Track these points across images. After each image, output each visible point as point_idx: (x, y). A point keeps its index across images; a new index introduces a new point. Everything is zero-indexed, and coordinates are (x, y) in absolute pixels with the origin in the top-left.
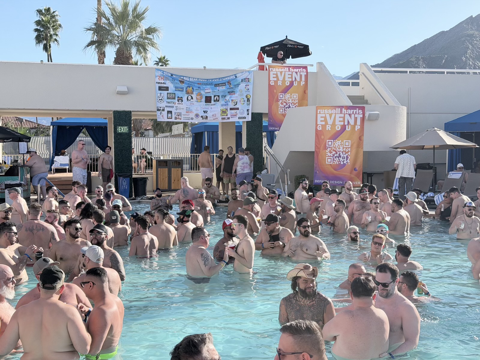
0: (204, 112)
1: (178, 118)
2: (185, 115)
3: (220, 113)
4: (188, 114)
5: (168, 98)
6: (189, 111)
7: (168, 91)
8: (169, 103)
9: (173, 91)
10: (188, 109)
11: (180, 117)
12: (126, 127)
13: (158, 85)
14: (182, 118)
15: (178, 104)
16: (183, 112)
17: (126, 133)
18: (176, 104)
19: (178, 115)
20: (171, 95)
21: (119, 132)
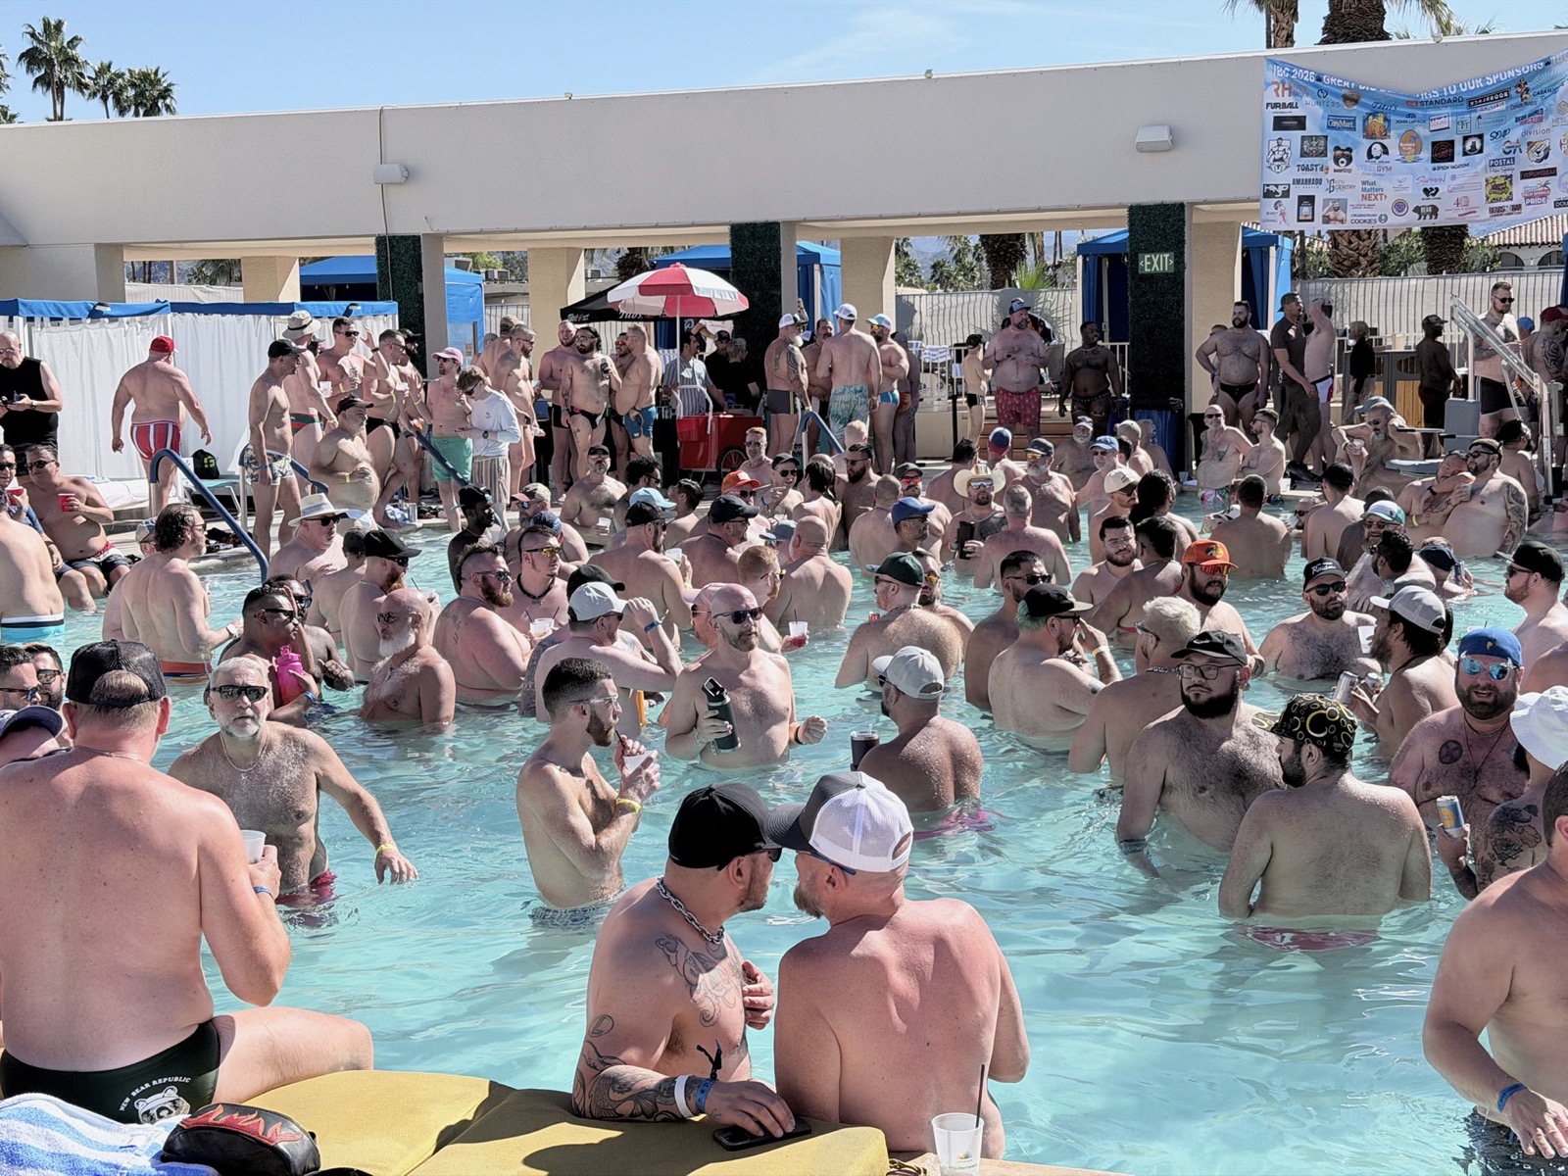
0: (1426, 191)
1: (1335, 220)
2: (1359, 206)
3: (1484, 191)
4: (1367, 202)
5: (1303, 154)
6: (1371, 192)
7: (1304, 128)
8: (1306, 168)
9: (1321, 130)
10: (1368, 187)
11: (1341, 214)
12: (1167, 256)
13: (1271, 114)
14: (1349, 218)
15: (1335, 171)
16: (1353, 197)
17: (1167, 274)
18: (1331, 170)
19: (1336, 209)
20: (1314, 143)
21: (1147, 270)
